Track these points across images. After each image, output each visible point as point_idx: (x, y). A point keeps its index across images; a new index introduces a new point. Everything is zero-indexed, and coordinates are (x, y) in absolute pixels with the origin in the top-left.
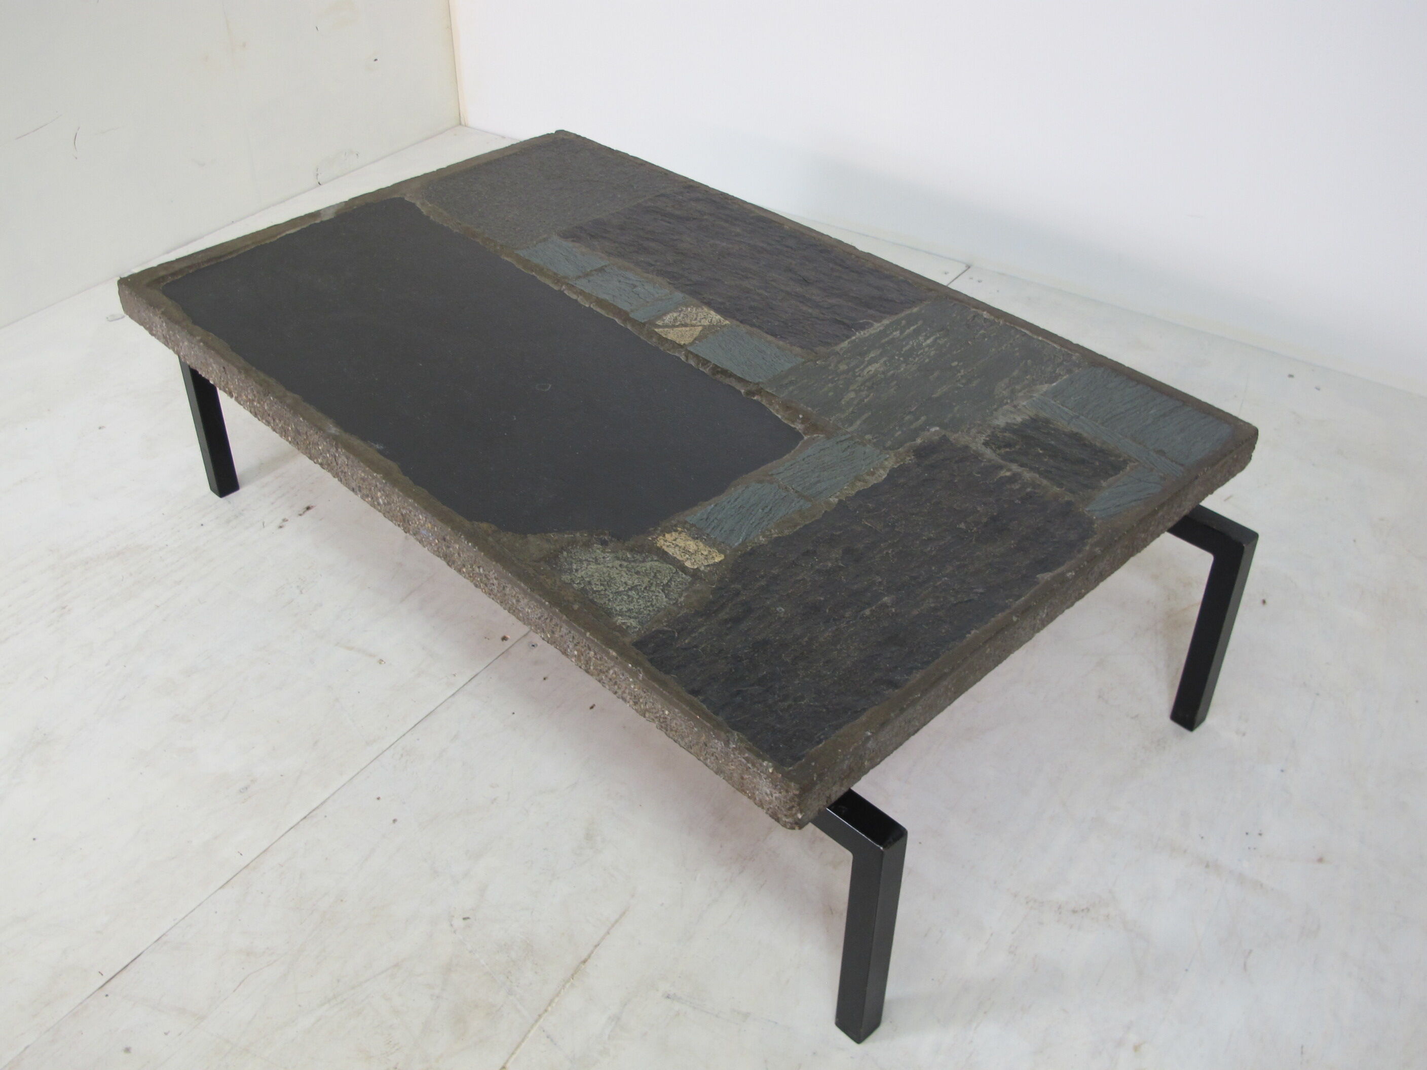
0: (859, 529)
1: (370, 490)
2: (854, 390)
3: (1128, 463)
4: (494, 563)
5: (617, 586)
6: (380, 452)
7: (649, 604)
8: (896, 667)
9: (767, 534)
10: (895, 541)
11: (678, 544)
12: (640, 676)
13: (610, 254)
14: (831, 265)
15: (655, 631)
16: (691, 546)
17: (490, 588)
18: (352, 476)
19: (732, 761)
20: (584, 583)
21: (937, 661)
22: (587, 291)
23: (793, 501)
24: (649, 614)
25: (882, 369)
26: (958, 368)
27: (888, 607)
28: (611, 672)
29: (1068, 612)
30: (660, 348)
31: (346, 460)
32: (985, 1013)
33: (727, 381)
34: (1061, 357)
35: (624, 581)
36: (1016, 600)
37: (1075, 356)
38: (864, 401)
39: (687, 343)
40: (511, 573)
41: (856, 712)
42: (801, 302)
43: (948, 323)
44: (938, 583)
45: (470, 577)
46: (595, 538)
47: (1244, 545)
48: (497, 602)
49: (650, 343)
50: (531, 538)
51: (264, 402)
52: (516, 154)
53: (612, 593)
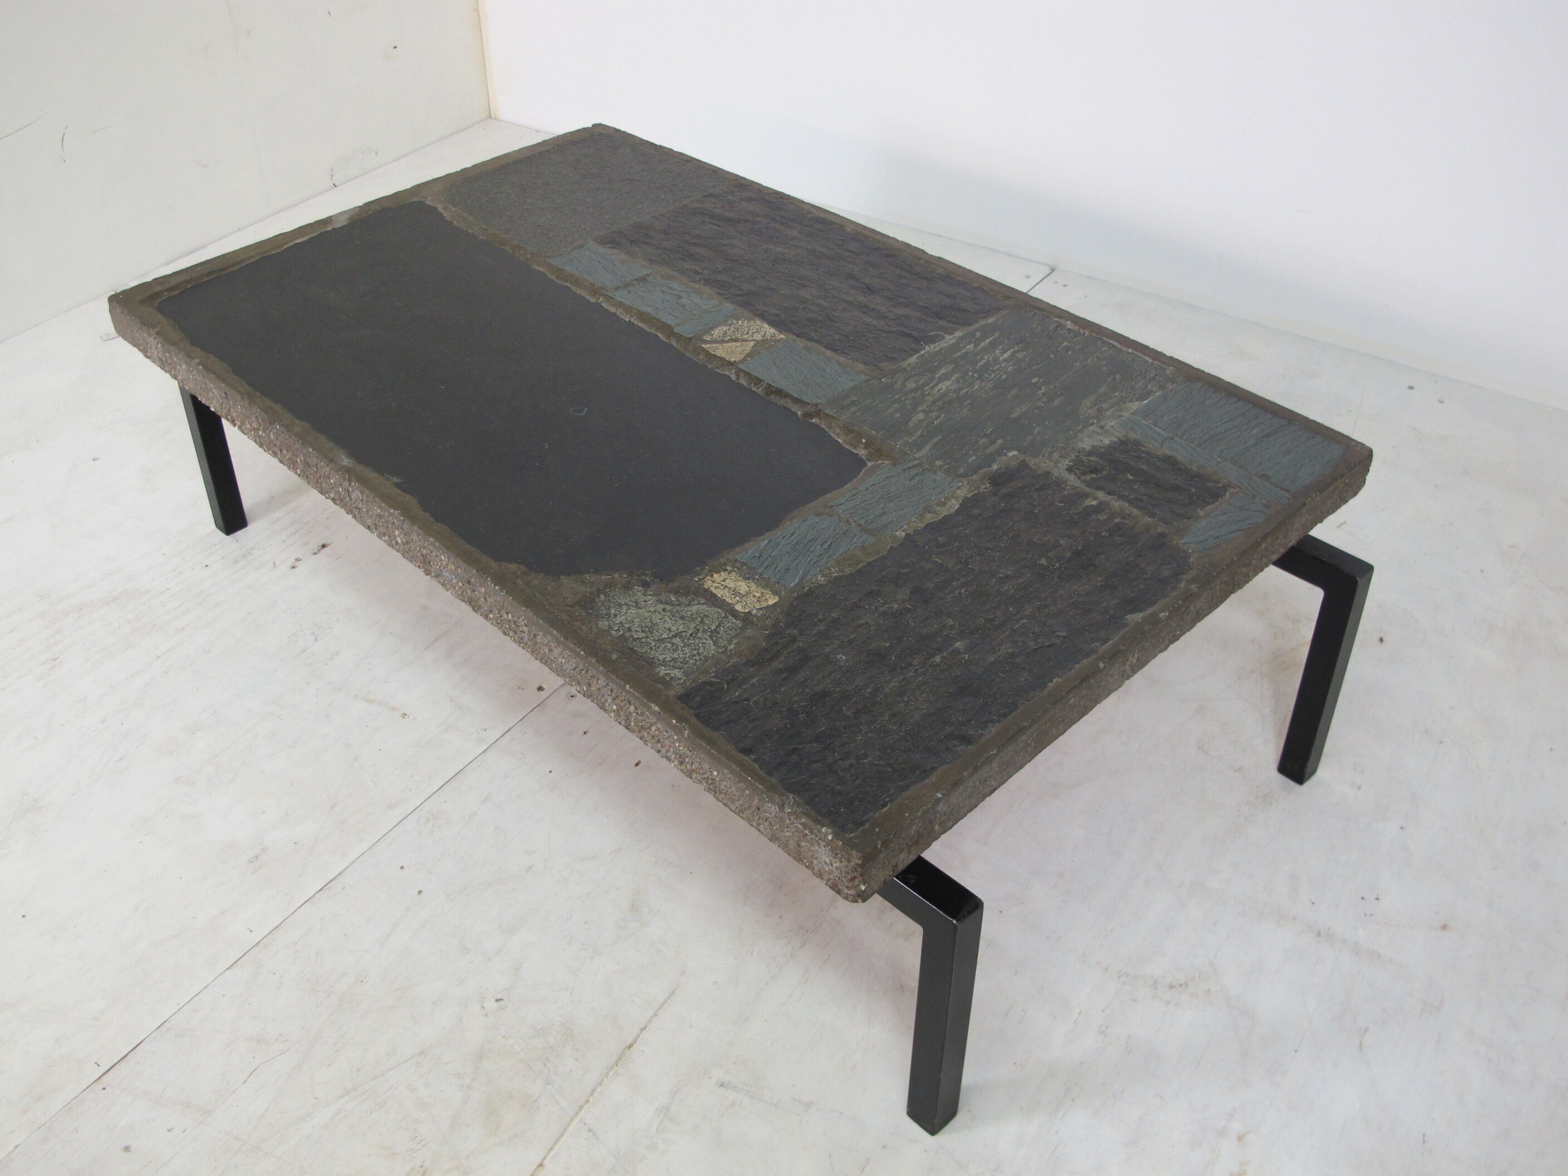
0: (929, 566)
1: (387, 527)
2: (923, 411)
3: (1227, 490)
4: (524, 608)
5: (660, 633)
6: (397, 485)
7: (695, 652)
8: (969, 721)
9: (827, 572)
10: (969, 579)
11: (728, 585)
12: (685, 733)
13: (651, 261)
14: (898, 271)
15: (701, 682)
16: (742, 587)
17: (520, 636)
18: (368, 511)
19: (788, 827)
20: (623, 630)
21: (1014, 713)
22: (627, 303)
23: (855, 535)
24: (695, 664)
25: (954, 387)
26: (1039, 384)
27: (960, 653)
28: (654, 728)
29: (1161, 656)
30: (708, 366)
31: (360, 494)
32: (1073, 1100)
33: (782, 402)
34: (1153, 371)
35: (667, 627)
36: (1103, 645)
37: (1169, 370)
38: (934, 423)
39: (737, 360)
40: (541, 619)
41: (925, 771)
42: (865, 313)
43: (1027, 335)
44: (1016, 626)
45: (498, 623)
46: (635, 580)
47: (1358, 579)
48: (528, 652)
49: (697, 361)
50: (564, 579)
51: (270, 431)
52: (548, 151)
53: (654, 640)
